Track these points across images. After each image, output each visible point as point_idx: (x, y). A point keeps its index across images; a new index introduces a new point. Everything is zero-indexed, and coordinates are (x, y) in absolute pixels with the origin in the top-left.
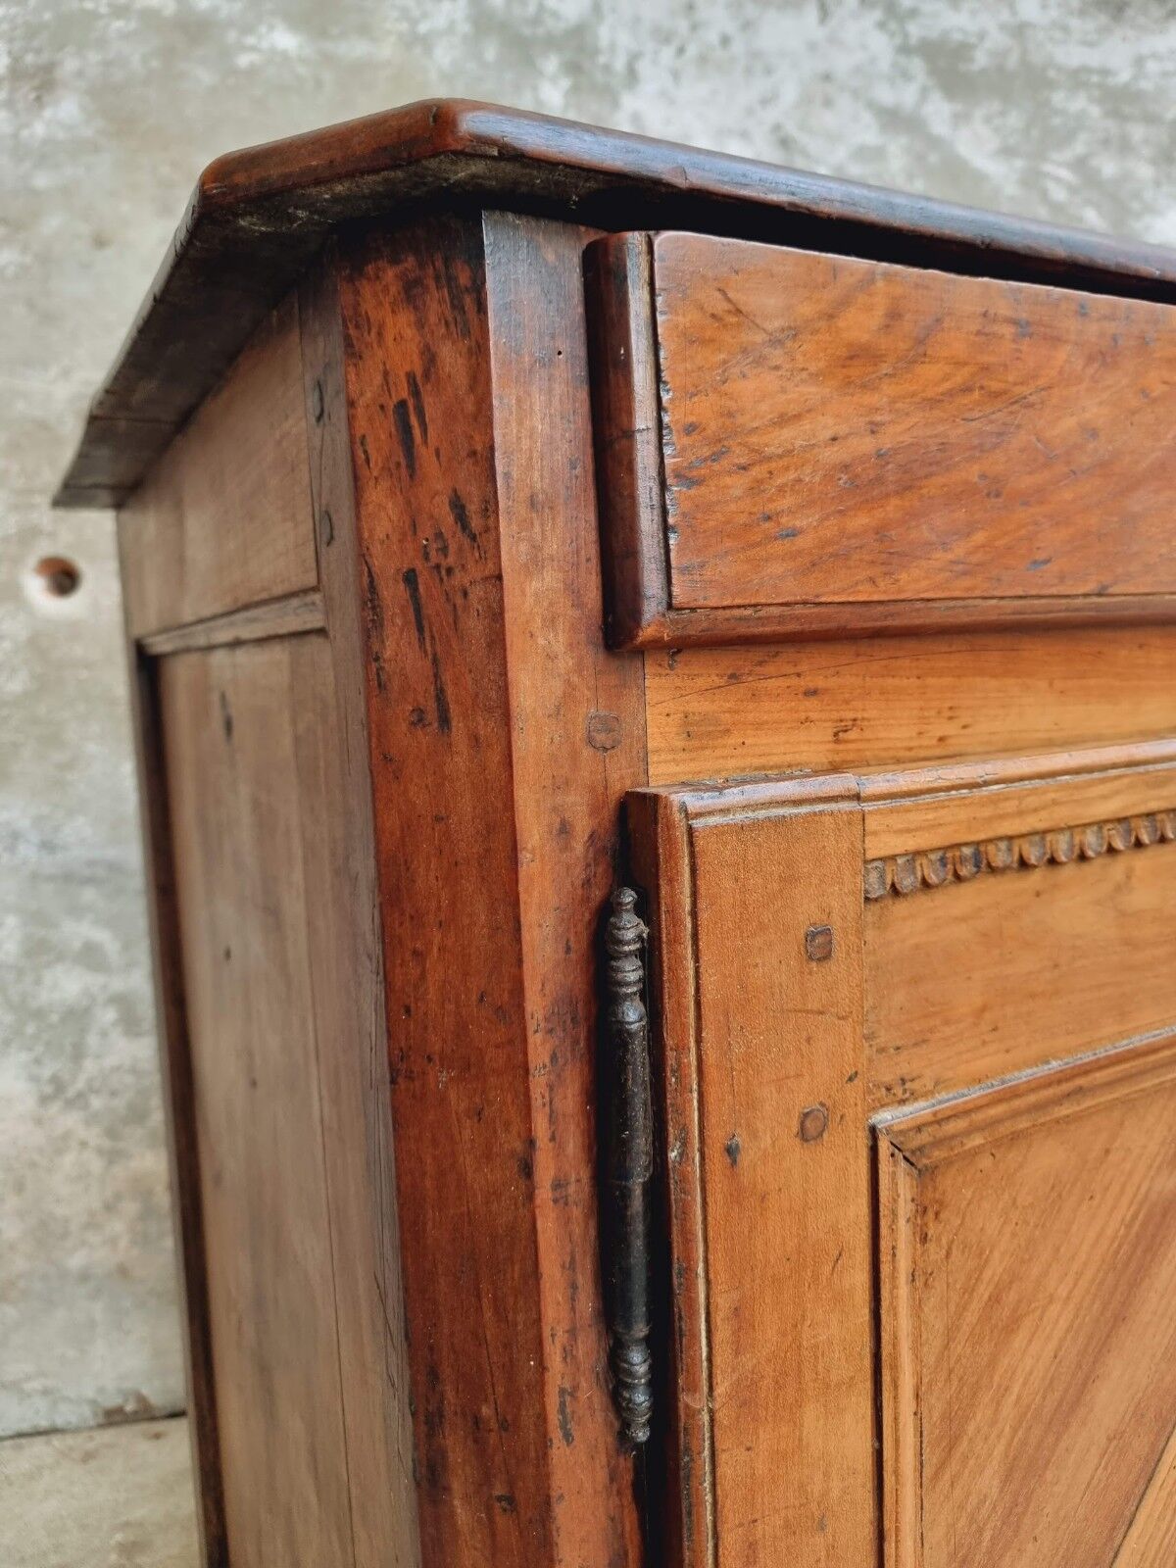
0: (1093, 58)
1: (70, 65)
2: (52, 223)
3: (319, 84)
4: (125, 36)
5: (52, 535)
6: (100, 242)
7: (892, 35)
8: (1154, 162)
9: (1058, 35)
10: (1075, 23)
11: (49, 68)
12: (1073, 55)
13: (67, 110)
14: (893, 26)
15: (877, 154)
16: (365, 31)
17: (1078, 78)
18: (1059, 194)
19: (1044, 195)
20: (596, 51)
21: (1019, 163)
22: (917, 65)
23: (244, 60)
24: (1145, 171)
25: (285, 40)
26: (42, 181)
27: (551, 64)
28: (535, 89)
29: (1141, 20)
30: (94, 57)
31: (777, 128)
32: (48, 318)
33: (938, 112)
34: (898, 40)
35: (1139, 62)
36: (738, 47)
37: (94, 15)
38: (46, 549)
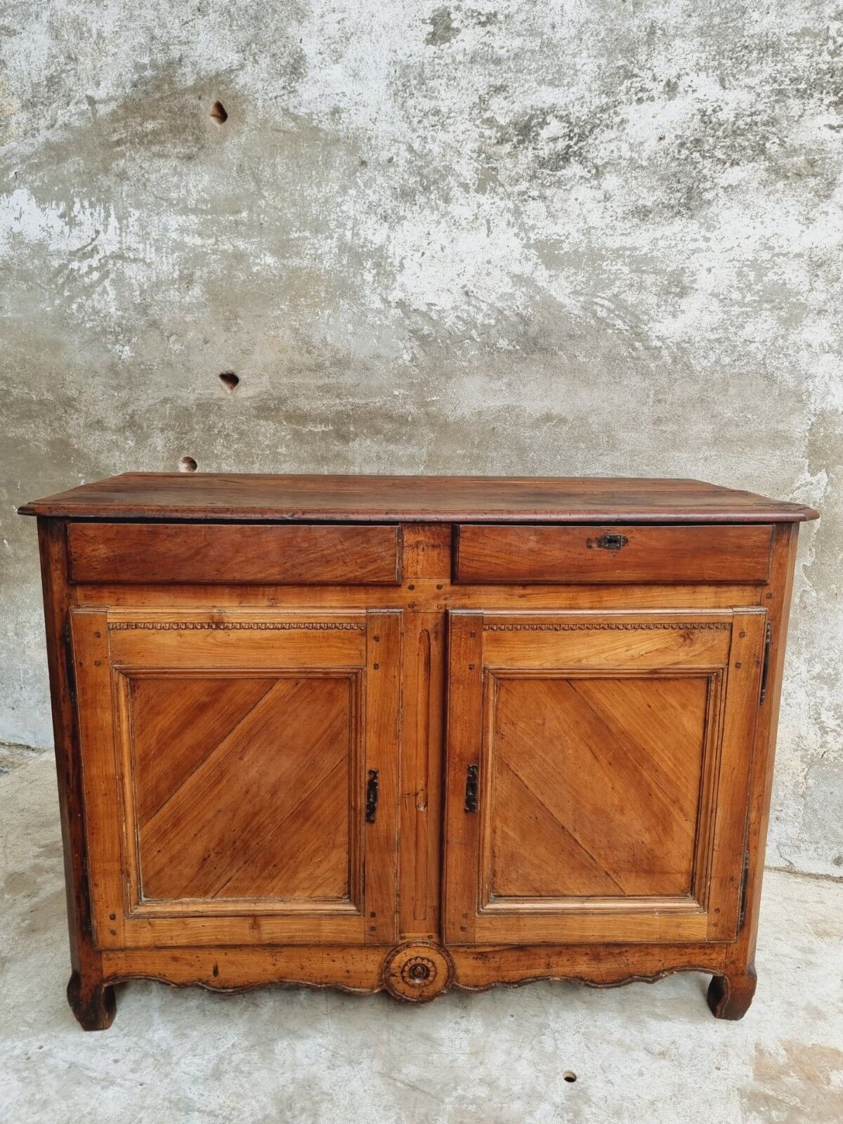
0: (628, 241)
1: (198, 273)
2: (191, 335)
3: (281, 276)
4: (215, 262)
5: (188, 449)
6: (206, 342)
7: (522, 239)
8: (658, 295)
9: (609, 231)
10: (618, 224)
11: (192, 275)
12: (614, 242)
13: (197, 291)
14: (522, 235)
15: (512, 296)
16: (298, 254)
17: (618, 253)
18: (602, 313)
19: (595, 313)
20: (388, 257)
21: (582, 299)
22: (533, 253)
23: (255, 270)
24: (652, 300)
25: (270, 260)
26: (188, 318)
27: (369, 264)
28: (362, 275)
29: (658, 219)
30: (205, 270)
31: (464, 286)
32: (189, 370)
33: (542, 275)
34: (525, 242)
35: (655, 241)
36: (447, 251)
37: (206, 254)
38: (185, 454)
